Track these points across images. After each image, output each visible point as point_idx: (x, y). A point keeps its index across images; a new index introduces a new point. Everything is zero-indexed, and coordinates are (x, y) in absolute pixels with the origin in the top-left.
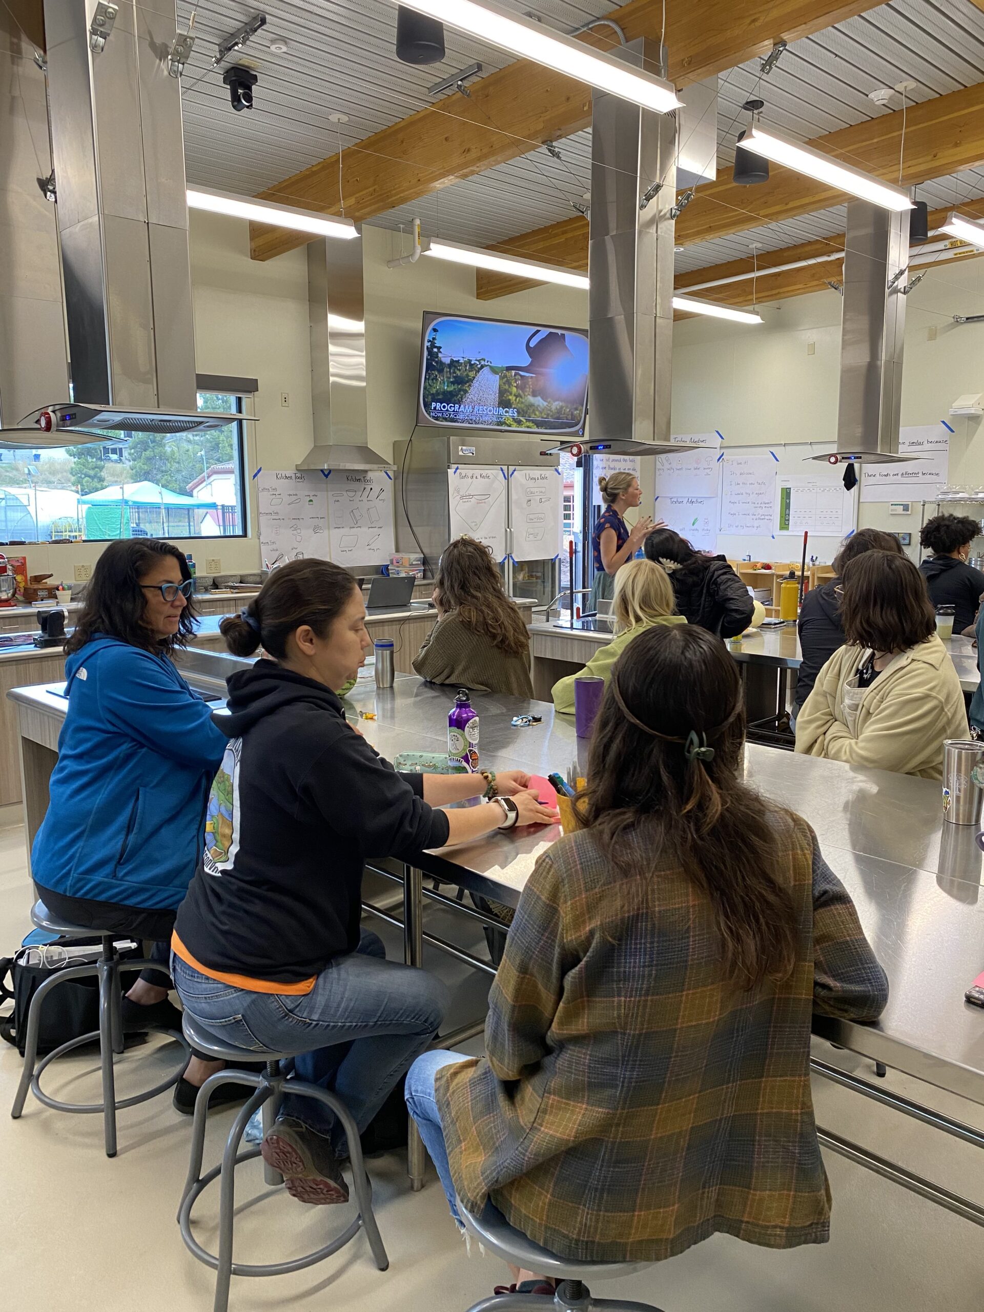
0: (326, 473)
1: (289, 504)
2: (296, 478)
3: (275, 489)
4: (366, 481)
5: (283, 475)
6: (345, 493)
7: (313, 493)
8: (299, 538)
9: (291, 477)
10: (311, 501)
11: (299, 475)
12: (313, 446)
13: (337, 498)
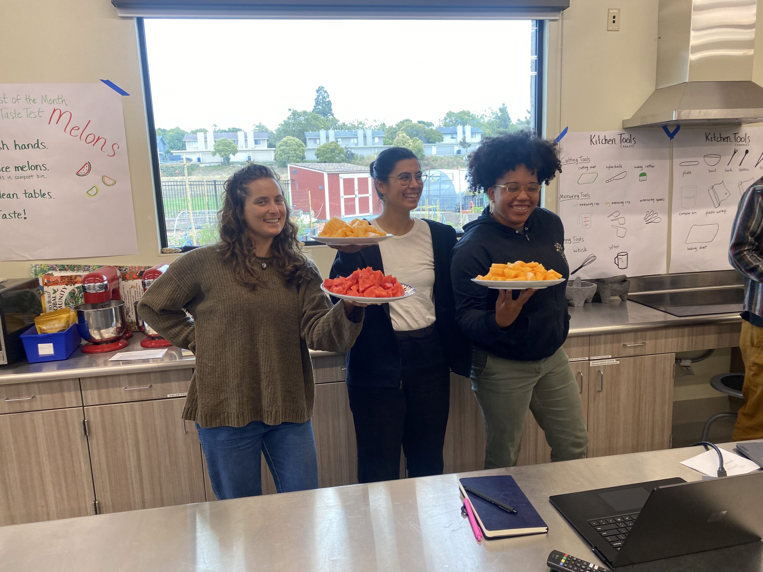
0: (671, 130)
1: (608, 181)
2: (621, 141)
3: (587, 160)
4: (738, 139)
5: (602, 137)
6: (701, 160)
7: (648, 162)
8: (621, 232)
9: (613, 141)
10: (643, 174)
11: (626, 136)
12: (653, 89)
13: (687, 169)
